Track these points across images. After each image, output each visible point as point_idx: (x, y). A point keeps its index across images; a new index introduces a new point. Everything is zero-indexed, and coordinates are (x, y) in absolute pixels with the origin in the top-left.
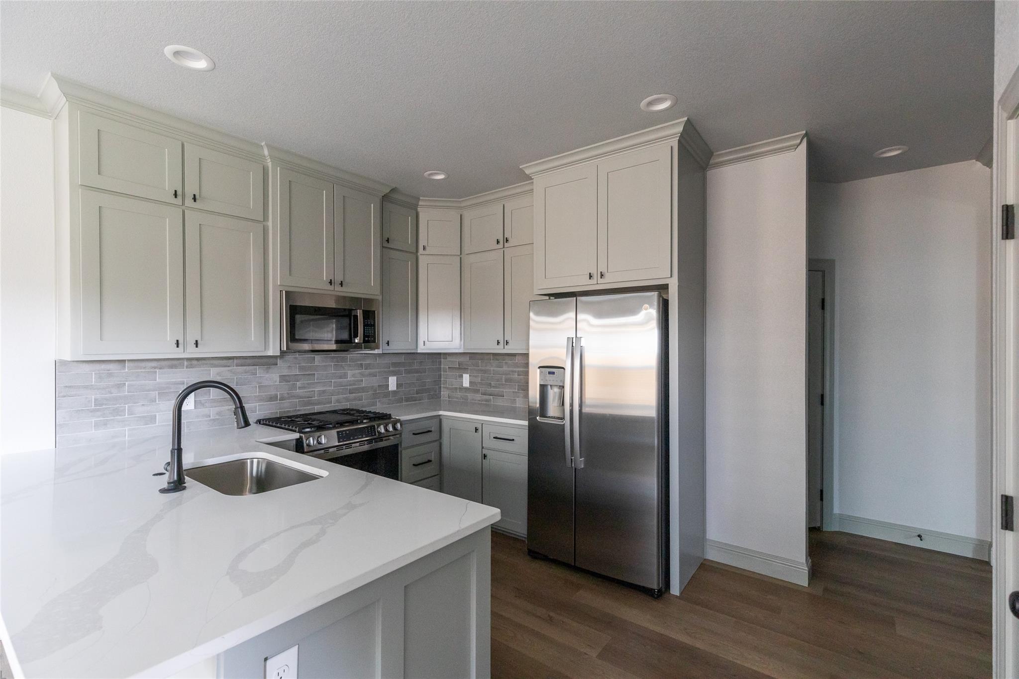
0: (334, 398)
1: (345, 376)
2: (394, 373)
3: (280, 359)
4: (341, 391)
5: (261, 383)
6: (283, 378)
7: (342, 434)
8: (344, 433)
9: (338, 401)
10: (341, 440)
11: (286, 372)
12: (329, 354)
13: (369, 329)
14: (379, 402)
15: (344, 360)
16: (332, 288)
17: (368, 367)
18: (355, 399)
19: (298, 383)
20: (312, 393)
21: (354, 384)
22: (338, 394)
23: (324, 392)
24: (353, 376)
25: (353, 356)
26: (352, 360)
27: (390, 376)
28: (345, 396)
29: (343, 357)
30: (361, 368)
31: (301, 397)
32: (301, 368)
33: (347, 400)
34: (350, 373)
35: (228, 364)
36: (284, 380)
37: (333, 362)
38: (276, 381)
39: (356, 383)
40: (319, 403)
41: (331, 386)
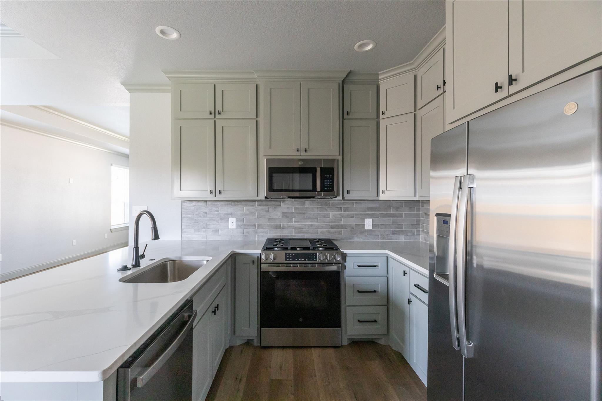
0: (319, 231)
1: (327, 216)
2: (370, 216)
3: (282, 202)
4: (325, 226)
5: (271, 217)
6: (284, 215)
7: (289, 255)
8: (291, 255)
9: (322, 233)
10: (288, 260)
11: (285, 211)
12: (315, 200)
13: (328, 181)
14: (356, 236)
15: (327, 204)
16: (299, 154)
17: (346, 210)
18: (335, 232)
19: (294, 218)
20: (303, 225)
21: (335, 222)
22: (322, 227)
23: (312, 225)
24: (334, 216)
25: (334, 202)
26: (333, 205)
27: (366, 218)
28: (327, 230)
29: (326, 203)
30: (341, 211)
31: (295, 228)
32: (296, 209)
33: (329, 232)
34: (331, 214)
35: (253, 205)
36: (285, 216)
37: (318, 205)
38: (280, 216)
39: (337, 221)
40: (307, 233)
41: (317, 222)
